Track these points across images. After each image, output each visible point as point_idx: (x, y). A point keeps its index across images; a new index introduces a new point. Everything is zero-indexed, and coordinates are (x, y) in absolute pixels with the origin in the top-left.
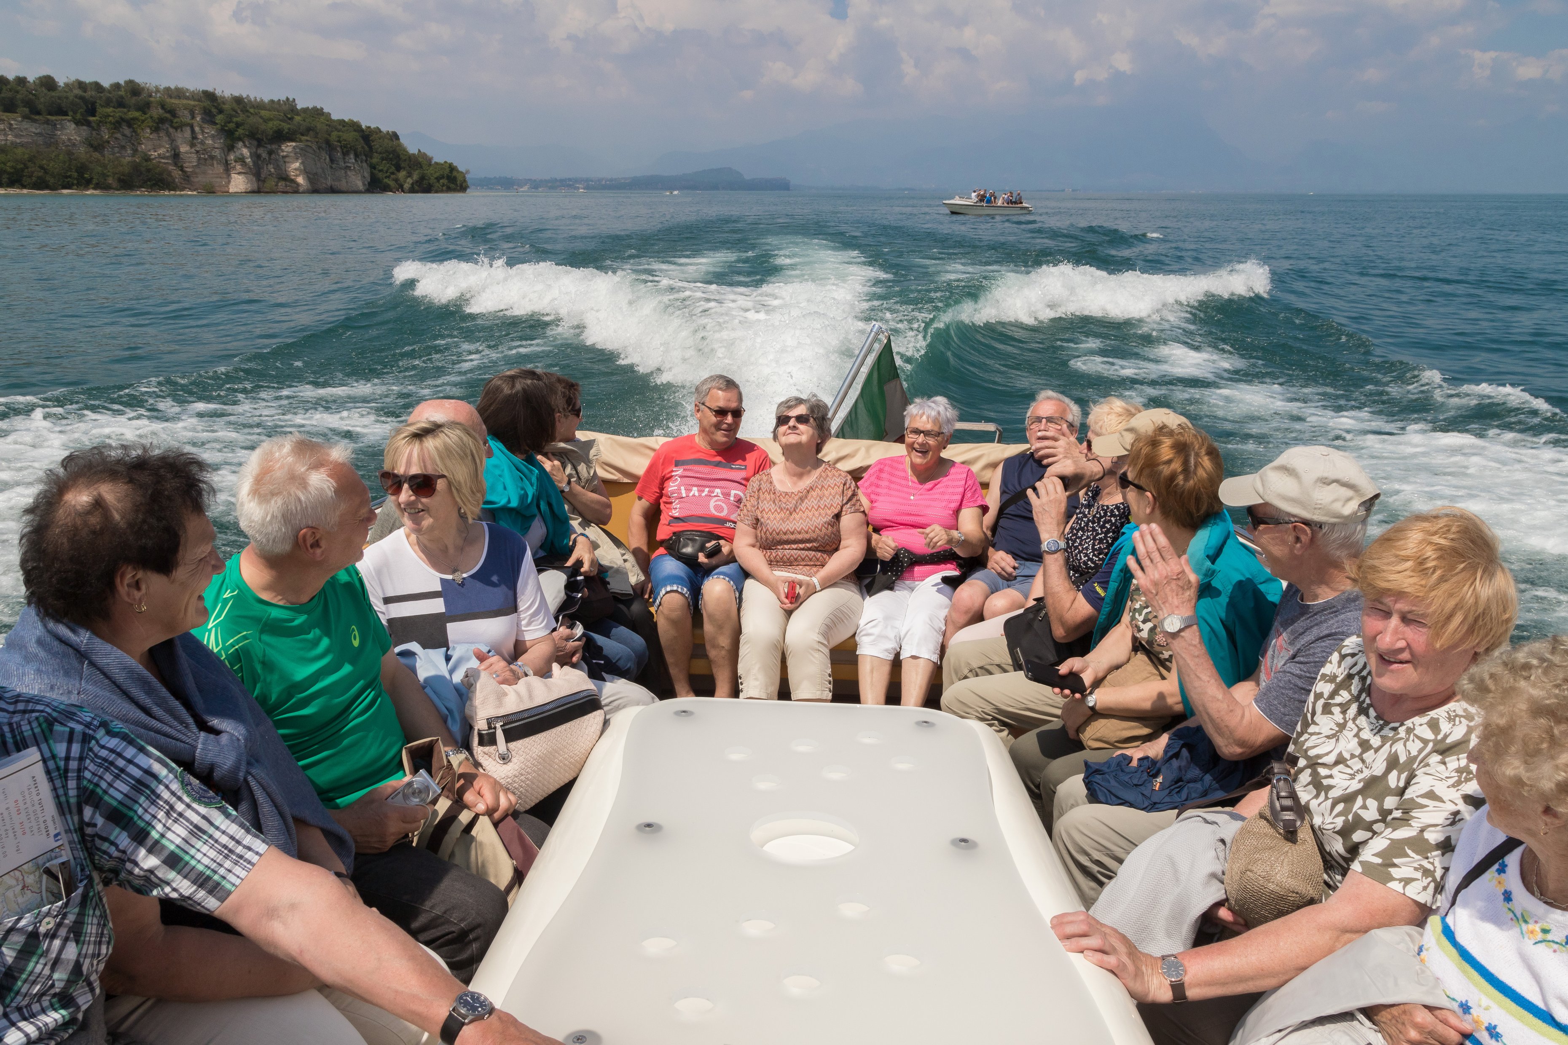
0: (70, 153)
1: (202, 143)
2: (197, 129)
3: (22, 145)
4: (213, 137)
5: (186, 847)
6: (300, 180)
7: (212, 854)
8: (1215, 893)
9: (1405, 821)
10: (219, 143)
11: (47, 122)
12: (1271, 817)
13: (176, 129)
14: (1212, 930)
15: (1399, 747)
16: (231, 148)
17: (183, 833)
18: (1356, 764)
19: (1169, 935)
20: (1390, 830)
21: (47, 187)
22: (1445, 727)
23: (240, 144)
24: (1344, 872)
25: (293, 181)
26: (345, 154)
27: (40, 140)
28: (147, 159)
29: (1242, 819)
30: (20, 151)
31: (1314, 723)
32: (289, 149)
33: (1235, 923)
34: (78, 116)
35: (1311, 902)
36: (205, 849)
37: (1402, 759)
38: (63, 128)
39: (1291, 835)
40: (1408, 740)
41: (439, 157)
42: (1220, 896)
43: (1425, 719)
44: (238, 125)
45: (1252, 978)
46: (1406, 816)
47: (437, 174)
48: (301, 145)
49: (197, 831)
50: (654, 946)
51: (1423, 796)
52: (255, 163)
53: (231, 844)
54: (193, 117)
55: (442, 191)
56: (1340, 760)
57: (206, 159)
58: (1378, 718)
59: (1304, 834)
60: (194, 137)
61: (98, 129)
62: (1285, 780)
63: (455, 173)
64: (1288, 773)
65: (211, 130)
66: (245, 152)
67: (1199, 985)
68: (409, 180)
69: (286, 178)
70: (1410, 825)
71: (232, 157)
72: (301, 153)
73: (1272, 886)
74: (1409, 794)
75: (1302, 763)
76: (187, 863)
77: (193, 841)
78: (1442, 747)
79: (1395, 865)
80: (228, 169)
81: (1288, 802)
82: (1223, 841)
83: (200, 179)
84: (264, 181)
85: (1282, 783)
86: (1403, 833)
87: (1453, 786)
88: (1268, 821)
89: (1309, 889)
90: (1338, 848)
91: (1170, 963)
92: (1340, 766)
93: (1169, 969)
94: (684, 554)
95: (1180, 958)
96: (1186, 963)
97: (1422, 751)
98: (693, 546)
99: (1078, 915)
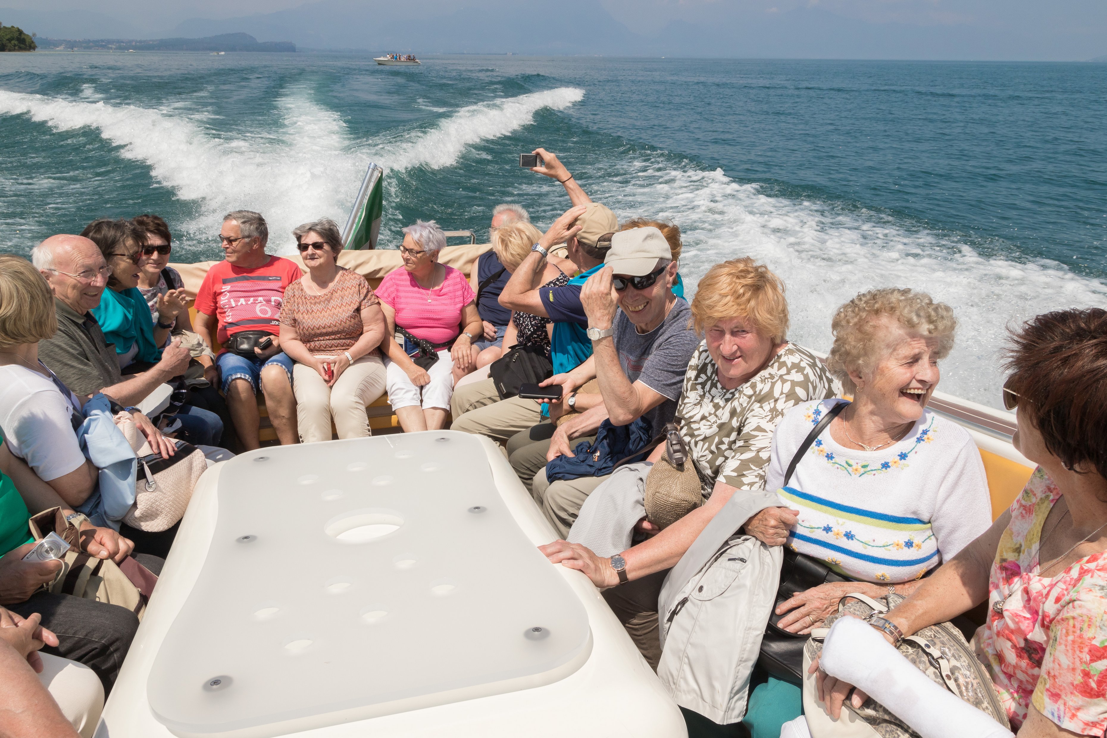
8: (640, 513)
9: (746, 447)
12: (668, 459)
15: (736, 403)
18: (712, 418)
20: (739, 454)
22: (759, 386)
24: (713, 485)
29: (652, 464)
31: (687, 397)
33: (652, 529)
35: (695, 506)
37: (739, 410)
39: (680, 466)
40: (740, 398)
42: (643, 514)
46: (746, 444)
50: (263, 614)
51: (754, 430)
56: (704, 418)
59: (688, 465)
67: (635, 570)
73: (671, 500)
75: (683, 422)
78: (759, 398)
81: (677, 447)
82: (641, 479)
87: (770, 421)
88: (666, 461)
89: (694, 499)
90: (709, 472)
91: (617, 561)
92: (704, 421)
93: (616, 563)
94: (242, 350)
95: (622, 556)
96: (626, 558)
97: (748, 404)
98: (248, 343)
99: (556, 542)
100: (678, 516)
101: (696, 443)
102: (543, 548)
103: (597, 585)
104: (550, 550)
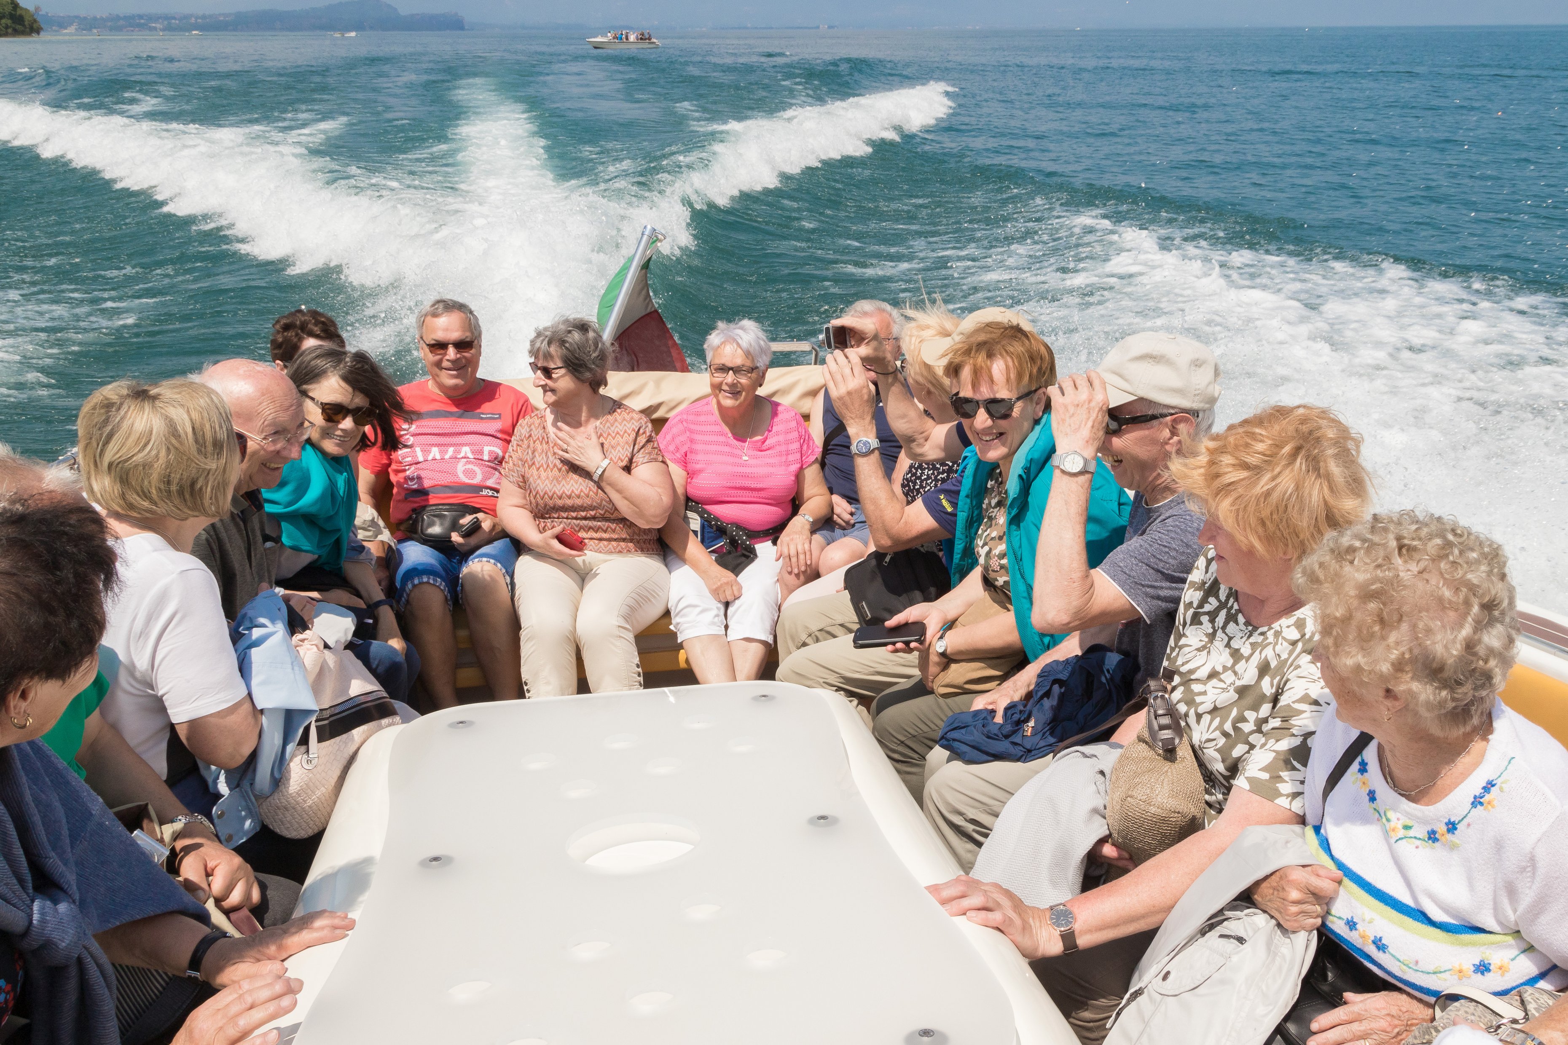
8: (1098, 830)
9: (1285, 730)
12: (1149, 740)
14: (1097, 873)
15: (1269, 653)
18: (1229, 677)
20: (1272, 741)
24: (1228, 789)
29: (1120, 747)
35: (1197, 825)
37: (1273, 664)
39: (1170, 754)
40: (1276, 644)
42: (1103, 832)
46: (1284, 724)
50: (464, 992)
51: (1298, 701)
56: (1213, 675)
58: (1247, 623)
59: (1184, 753)
62: (1162, 697)
67: (1090, 931)
73: (1154, 810)
74: (1284, 700)
75: (1177, 679)
81: (1165, 721)
82: (1102, 773)
85: (1159, 701)
88: (1146, 742)
89: (1192, 813)
90: (1219, 766)
91: (1060, 914)
92: (1214, 682)
93: (1058, 919)
94: (431, 536)
95: (1068, 905)
96: (1075, 910)
97: (1291, 653)
98: (442, 524)
99: (957, 880)
101: (1199, 717)
102: (934, 889)
104: (946, 893)
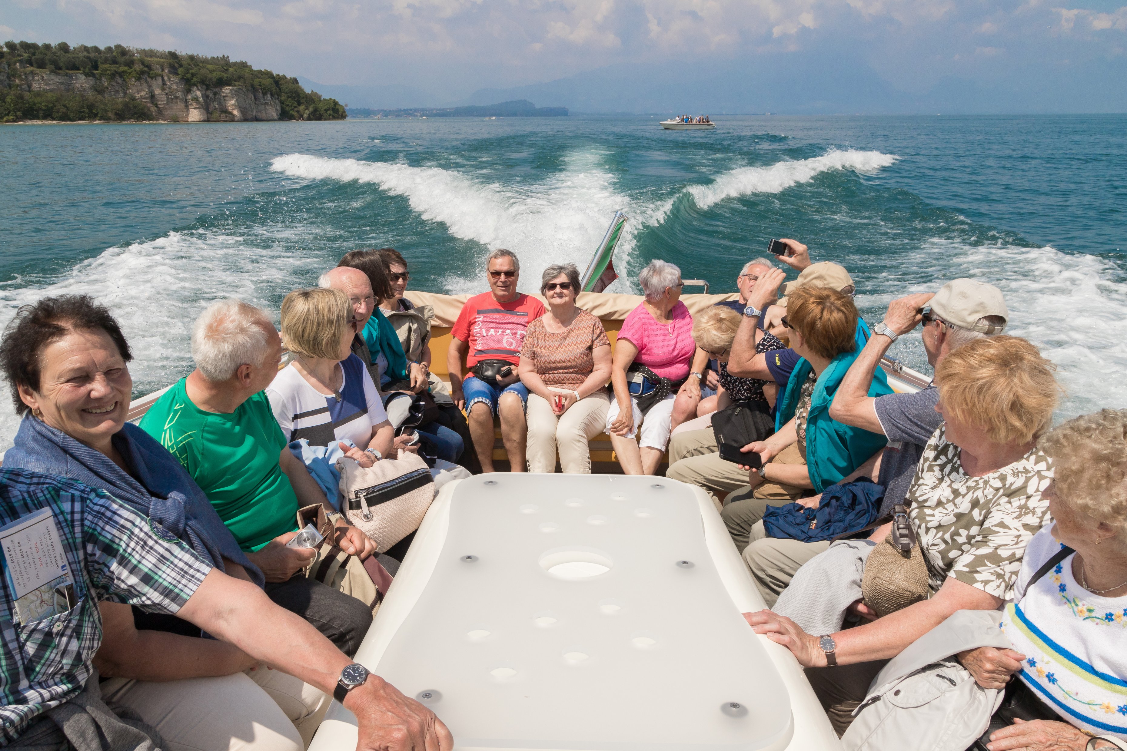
0: (82, 96)
1: (170, 88)
2: (166, 78)
3: (51, 91)
4: (177, 83)
5: (156, 570)
6: (236, 112)
7: (173, 574)
8: (855, 594)
9: (984, 542)
10: (181, 87)
11: (66, 75)
12: (893, 542)
13: (152, 78)
14: (853, 620)
15: (979, 493)
16: (189, 91)
17: (154, 560)
18: (950, 507)
19: (825, 623)
20: (974, 549)
21: (69, 119)
22: (1010, 479)
23: (195, 88)
24: (944, 578)
25: (231, 113)
26: (264, 94)
27: (62, 87)
28: (133, 99)
29: (873, 544)
30: (50, 95)
31: (922, 478)
32: (228, 91)
33: (869, 614)
34: (87, 70)
35: (920, 598)
36: (168, 571)
37: (982, 501)
38: (77, 79)
39: (906, 553)
40: (985, 489)
41: (326, 96)
42: (859, 596)
43: (997, 475)
44: (193, 75)
45: (881, 650)
46: (985, 539)
47: (326, 107)
48: (236, 88)
49: (163, 559)
50: (476, 635)
51: (995, 525)
52: (205, 102)
53: (186, 568)
54: (163, 70)
55: (329, 119)
56: (940, 504)
57: (173, 99)
58: (965, 474)
59: (916, 552)
60: (164, 84)
61: (100, 79)
62: (903, 516)
63: (337, 107)
64: (905, 512)
65: (175, 79)
66: (199, 93)
67: (845, 655)
68: (307, 112)
69: (225, 111)
70: (988, 545)
71: (189, 97)
72: (236, 94)
73: (892, 587)
74: (986, 525)
75: (914, 505)
76: (157, 581)
77: (160, 566)
78: (1009, 492)
79: (977, 572)
80: (187, 106)
81: (905, 532)
82: (861, 559)
83: (168, 113)
84: (211, 114)
85: (901, 519)
86: (983, 551)
87: (1016, 518)
88: (891, 544)
89: (919, 590)
90: (939, 562)
91: (825, 641)
92: (940, 509)
93: (825, 644)
94: (486, 376)
95: (832, 637)
96: (836, 640)
98: (492, 371)
99: (763, 611)
100: (899, 607)
101: (928, 530)
102: (747, 615)
103: (801, 662)
104: (755, 619)
